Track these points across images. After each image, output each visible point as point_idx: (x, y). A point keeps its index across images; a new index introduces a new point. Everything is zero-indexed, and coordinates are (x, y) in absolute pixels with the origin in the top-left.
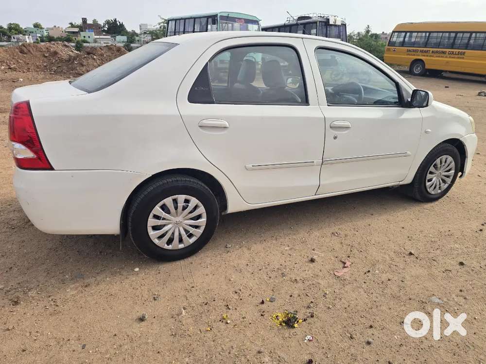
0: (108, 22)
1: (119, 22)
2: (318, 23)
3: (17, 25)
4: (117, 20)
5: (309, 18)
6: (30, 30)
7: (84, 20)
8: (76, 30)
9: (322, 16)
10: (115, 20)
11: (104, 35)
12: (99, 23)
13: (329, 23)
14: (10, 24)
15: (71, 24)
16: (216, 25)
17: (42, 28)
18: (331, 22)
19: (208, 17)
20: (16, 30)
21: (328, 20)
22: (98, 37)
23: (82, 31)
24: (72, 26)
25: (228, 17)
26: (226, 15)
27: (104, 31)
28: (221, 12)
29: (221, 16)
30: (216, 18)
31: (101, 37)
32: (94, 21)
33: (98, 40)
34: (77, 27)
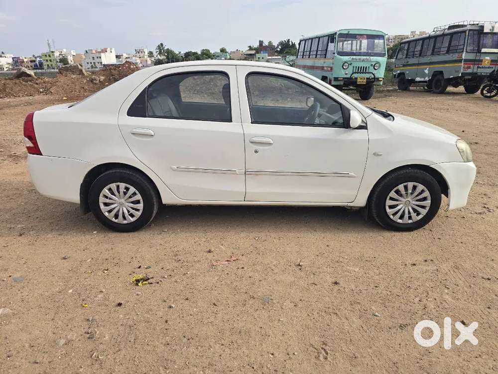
0: (281, 43)
1: (292, 43)
2: (467, 32)
3: (209, 51)
4: (290, 41)
5: (463, 26)
6: (217, 55)
7: (261, 43)
8: (253, 52)
9: (475, 23)
10: (288, 41)
11: (276, 56)
12: (274, 44)
13: (483, 30)
14: (203, 50)
15: (250, 47)
16: (334, 44)
17: (226, 52)
18: (486, 30)
19: (329, 36)
20: (207, 55)
21: (482, 27)
22: (271, 57)
23: (258, 53)
24: (251, 48)
25: (347, 34)
26: (346, 32)
27: (277, 51)
28: (340, 30)
29: (340, 34)
30: (335, 36)
31: (273, 57)
32: (270, 43)
33: (269, 60)
34: (255, 49)
